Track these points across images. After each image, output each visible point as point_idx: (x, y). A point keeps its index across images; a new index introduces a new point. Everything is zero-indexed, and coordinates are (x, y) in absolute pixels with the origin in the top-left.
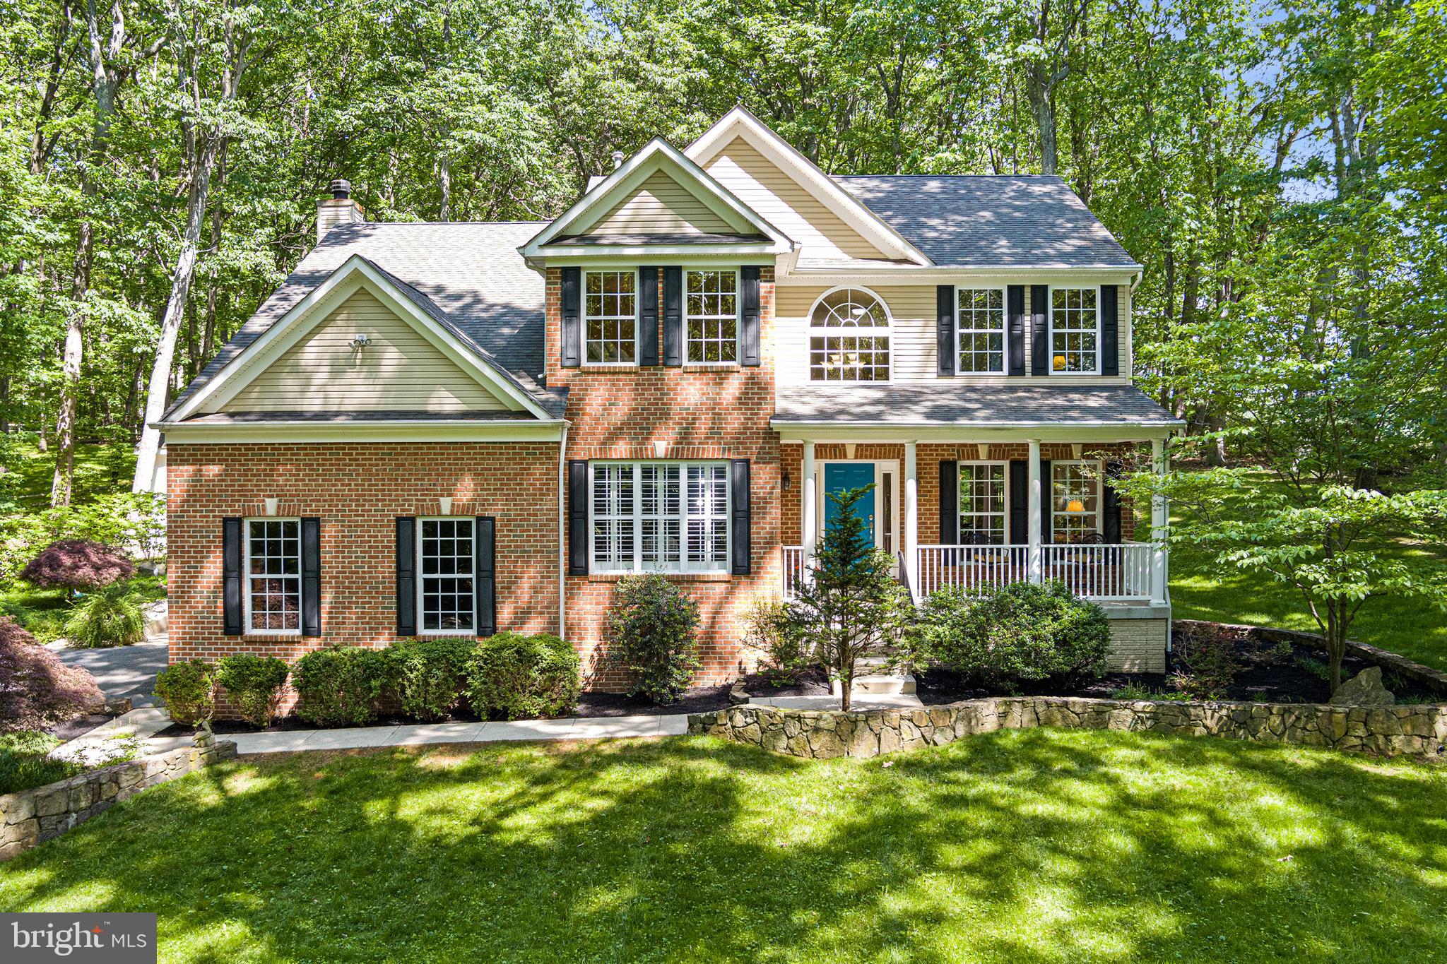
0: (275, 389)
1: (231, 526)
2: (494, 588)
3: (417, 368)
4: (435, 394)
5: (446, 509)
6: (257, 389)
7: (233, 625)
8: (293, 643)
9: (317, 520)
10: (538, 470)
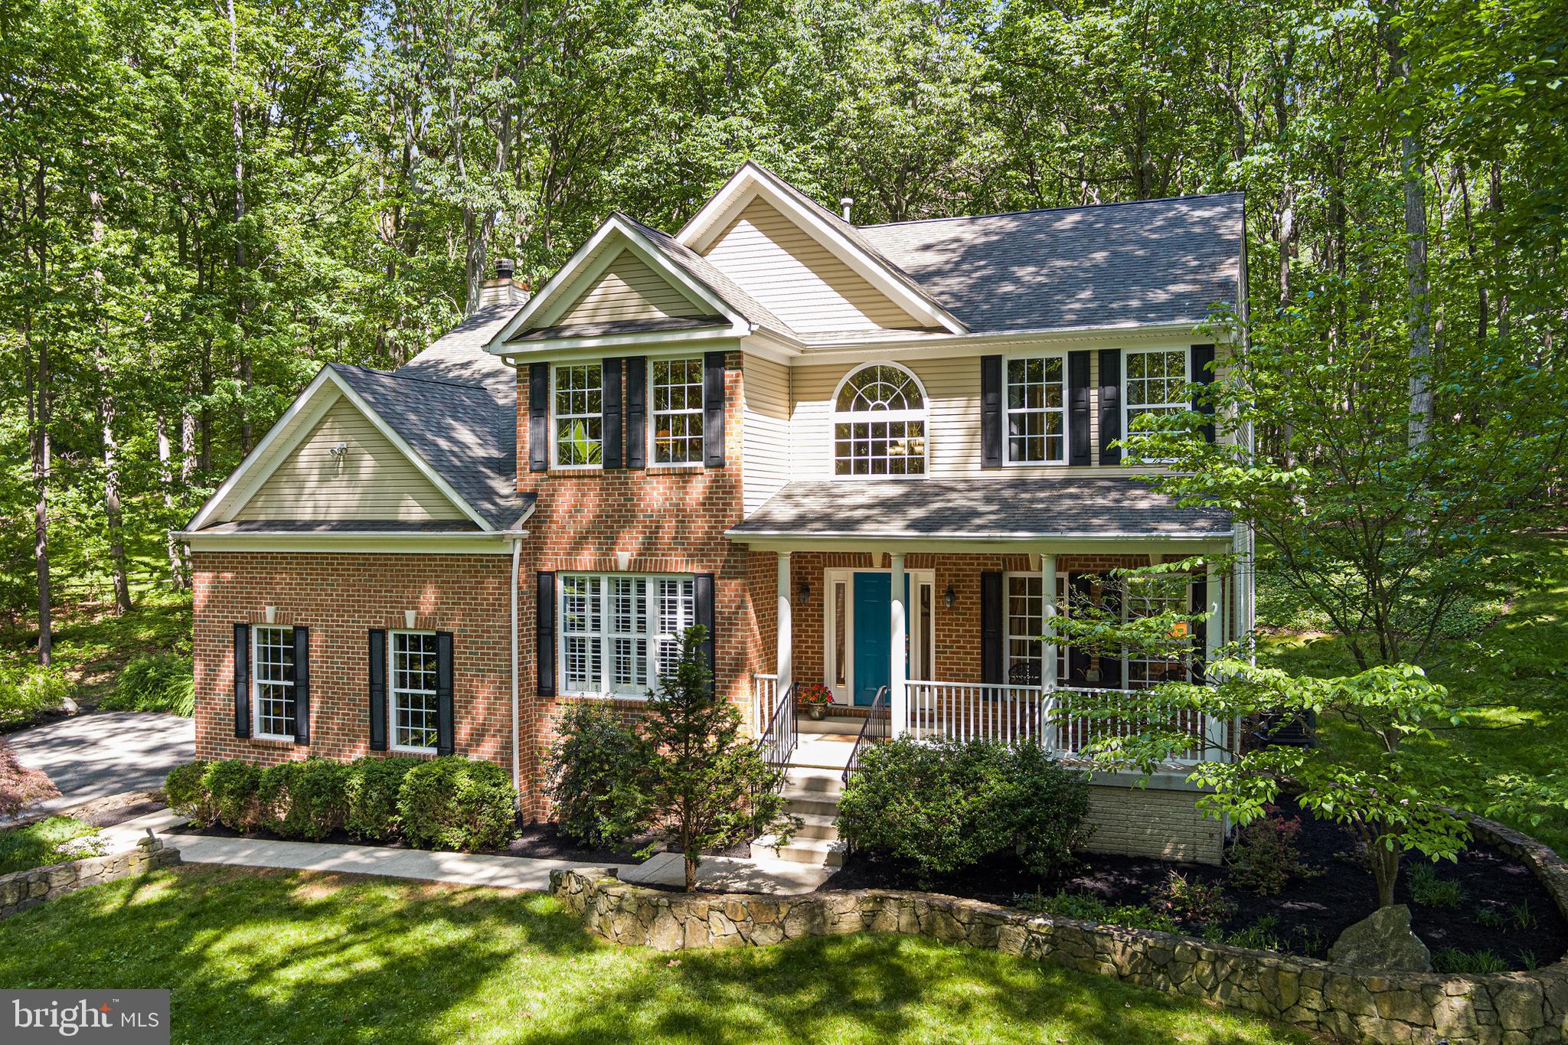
0: (276, 498)
1: (241, 632)
2: (452, 707)
3: (389, 477)
4: (404, 503)
5: (410, 624)
6: (262, 498)
7: (243, 731)
8: (288, 750)
9: (306, 629)
10: (491, 583)
